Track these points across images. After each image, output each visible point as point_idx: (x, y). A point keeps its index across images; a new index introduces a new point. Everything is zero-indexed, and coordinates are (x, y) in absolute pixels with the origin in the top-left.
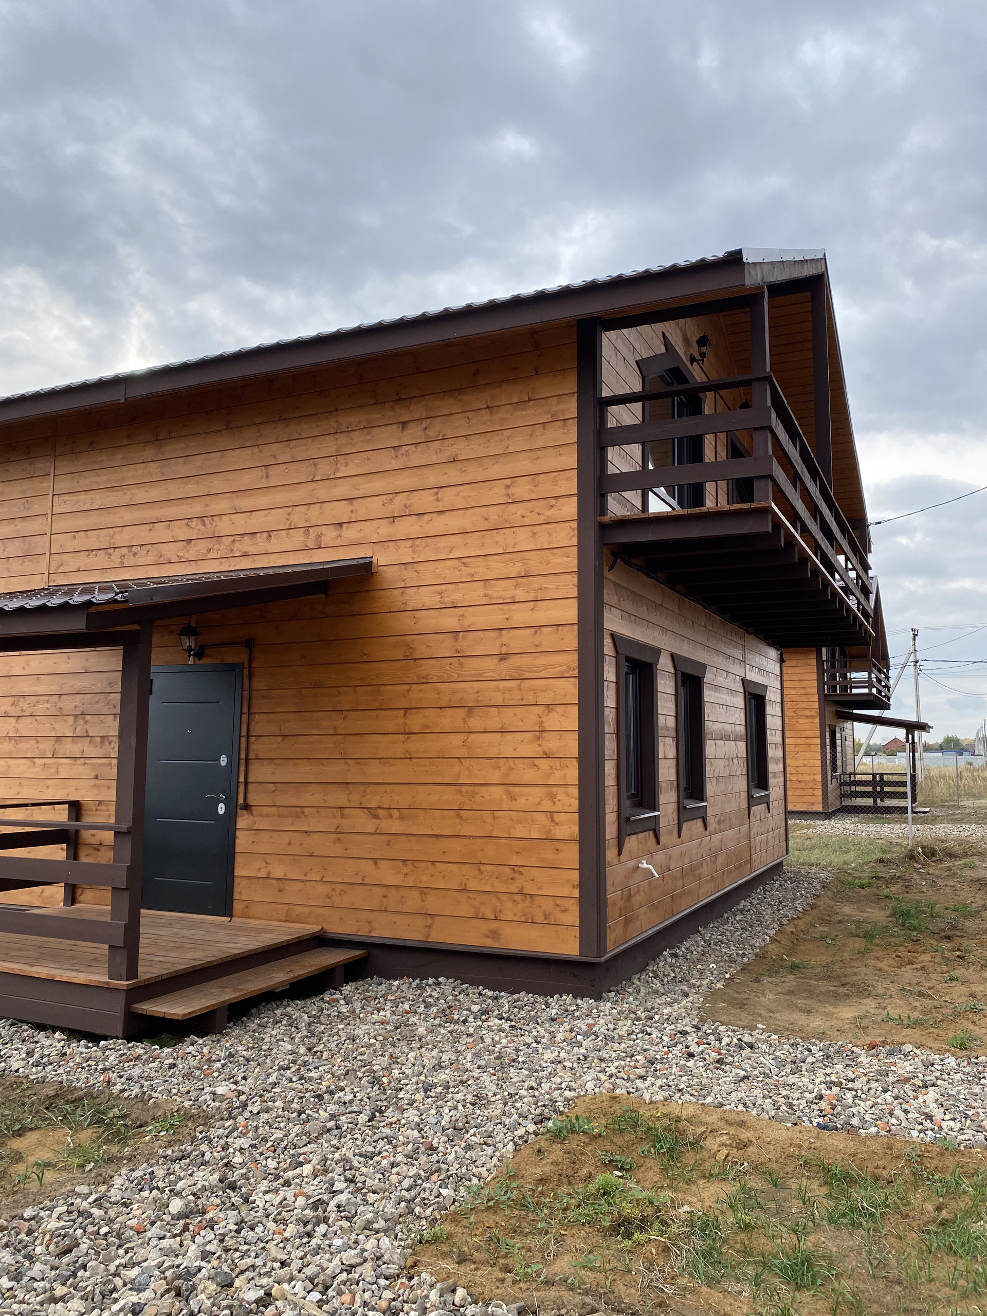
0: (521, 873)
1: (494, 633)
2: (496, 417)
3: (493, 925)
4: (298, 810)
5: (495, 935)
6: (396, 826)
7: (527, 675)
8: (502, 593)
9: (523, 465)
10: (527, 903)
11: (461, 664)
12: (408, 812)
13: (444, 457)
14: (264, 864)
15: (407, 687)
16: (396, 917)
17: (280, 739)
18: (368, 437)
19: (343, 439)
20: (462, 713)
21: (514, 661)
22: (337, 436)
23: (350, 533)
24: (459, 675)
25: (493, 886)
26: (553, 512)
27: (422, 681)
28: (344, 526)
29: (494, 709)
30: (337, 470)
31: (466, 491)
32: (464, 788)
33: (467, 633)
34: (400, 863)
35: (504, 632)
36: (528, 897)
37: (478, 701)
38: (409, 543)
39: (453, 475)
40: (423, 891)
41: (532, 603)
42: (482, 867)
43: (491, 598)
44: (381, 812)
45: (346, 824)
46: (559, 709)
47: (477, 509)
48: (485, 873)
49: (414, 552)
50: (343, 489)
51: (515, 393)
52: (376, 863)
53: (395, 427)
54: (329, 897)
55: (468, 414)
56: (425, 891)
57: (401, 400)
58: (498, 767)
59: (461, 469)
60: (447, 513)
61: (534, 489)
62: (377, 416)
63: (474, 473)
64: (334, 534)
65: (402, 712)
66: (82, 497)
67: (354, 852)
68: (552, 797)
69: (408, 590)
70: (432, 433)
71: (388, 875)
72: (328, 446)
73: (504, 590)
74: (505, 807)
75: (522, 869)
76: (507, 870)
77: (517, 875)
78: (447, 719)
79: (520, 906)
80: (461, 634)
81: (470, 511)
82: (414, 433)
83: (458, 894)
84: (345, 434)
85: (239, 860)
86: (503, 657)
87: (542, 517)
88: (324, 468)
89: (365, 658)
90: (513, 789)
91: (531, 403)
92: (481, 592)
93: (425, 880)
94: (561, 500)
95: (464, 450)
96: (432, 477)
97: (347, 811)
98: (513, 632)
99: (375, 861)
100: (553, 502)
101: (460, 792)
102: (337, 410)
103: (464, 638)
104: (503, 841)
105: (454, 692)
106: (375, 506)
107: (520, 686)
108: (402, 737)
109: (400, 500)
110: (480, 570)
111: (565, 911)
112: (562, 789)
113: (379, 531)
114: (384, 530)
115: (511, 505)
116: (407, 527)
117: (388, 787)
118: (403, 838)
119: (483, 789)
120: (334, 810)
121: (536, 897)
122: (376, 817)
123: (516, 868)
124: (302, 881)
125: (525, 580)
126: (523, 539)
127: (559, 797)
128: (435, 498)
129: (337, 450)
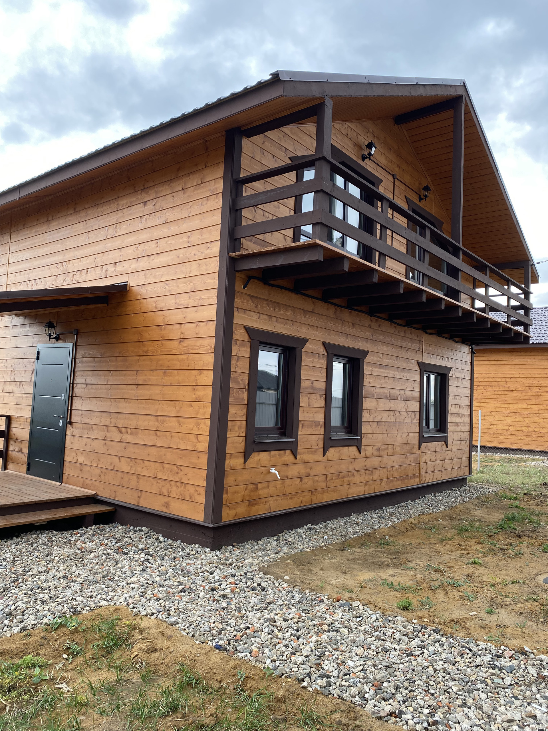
0: (181, 470)
1: (178, 326)
2: (186, 195)
3: (167, 499)
4: (90, 426)
5: (167, 505)
6: (128, 438)
7: (191, 352)
8: (183, 302)
9: (196, 223)
10: (182, 488)
11: (162, 344)
12: (135, 430)
13: (162, 221)
14: (75, 455)
15: (138, 358)
16: (125, 490)
17: (85, 386)
18: (130, 212)
19: (120, 214)
20: (161, 373)
21: (186, 343)
22: (117, 212)
23: (119, 268)
24: (161, 351)
25: (168, 477)
26: (209, 251)
27: (145, 354)
28: (117, 264)
29: (176, 372)
30: (116, 232)
31: (171, 241)
32: (159, 418)
33: (166, 326)
34: (129, 460)
35: (183, 325)
36: (183, 484)
37: (169, 367)
38: (144, 272)
39: (165, 231)
40: (138, 476)
41: (196, 308)
42: (165, 465)
43: (178, 305)
44: (123, 430)
45: (109, 435)
46: (205, 372)
47: (175, 251)
48: (165, 469)
49: (145, 278)
50: (118, 243)
51: (195, 180)
52: (119, 459)
53: (142, 204)
54: (100, 476)
55: (173, 194)
56: (139, 476)
57: (145, 189)
58: (175, 406)
59: (169, 228)
60: (161, 254)
61: (201, 238)
62: (134, 199)
63: (174, 229)
64: (113, 269)
65: (135, 372)
66: (19, 253)
67: (111, 452)
68: (198, 425)
69: (142, 301)
70: (157, 207)
71: (124, 466)
72: (113, 218)
73: (184, 300)
74: (177, 430)
75: (182, 468)
76: (175, 468)
77: (179, 471)
78: (155, 377)
79: (179, 489)
80: (163, 327)
81: (171, 252)
82: (150, 207)
83: (152, 480)
84: (120, 211)
85: (67, 452)
86: (181, 340)
87: (203, 255)
88: (111, 232)
89: (122, 341)
90: (182, 420)
91: (202, 185)
92: (174, 301)
93: (139, 471)
94: (213, 243)
95: (171, 215)
96: (156, 233)
97: (110, 428)
98: (187, 325)
99: (119, 457)
100: (209, 245)
101: (157, 420)
102: (118, 197)
103: (164, 329)
104: (175, 450)
105: (159, 360)
106: (130, 252)
107: (188, 358)
108: (135, 387)
109: (141, 247)
110: (174, 287)
111: (199, 494)
112: (203, 421)
113: (131, 266)
114: (134, 265)
115: (190, 248)
116: (143, 264)
117: (127, 416)
118: (131, 445)
119: (168, 418)
120: (105, 427)
121: (187, 485)
122: (121, 432)
123: (179, 467)
124: (90, 466)
125: (194, 293)
126: (194, 269)
127: (201, 426)
128: (156, 245)
129: (117, 220)
